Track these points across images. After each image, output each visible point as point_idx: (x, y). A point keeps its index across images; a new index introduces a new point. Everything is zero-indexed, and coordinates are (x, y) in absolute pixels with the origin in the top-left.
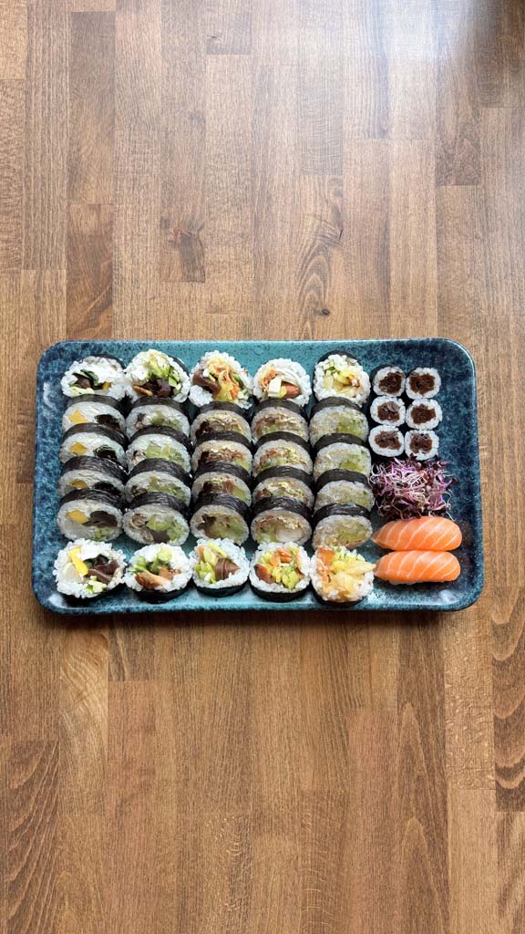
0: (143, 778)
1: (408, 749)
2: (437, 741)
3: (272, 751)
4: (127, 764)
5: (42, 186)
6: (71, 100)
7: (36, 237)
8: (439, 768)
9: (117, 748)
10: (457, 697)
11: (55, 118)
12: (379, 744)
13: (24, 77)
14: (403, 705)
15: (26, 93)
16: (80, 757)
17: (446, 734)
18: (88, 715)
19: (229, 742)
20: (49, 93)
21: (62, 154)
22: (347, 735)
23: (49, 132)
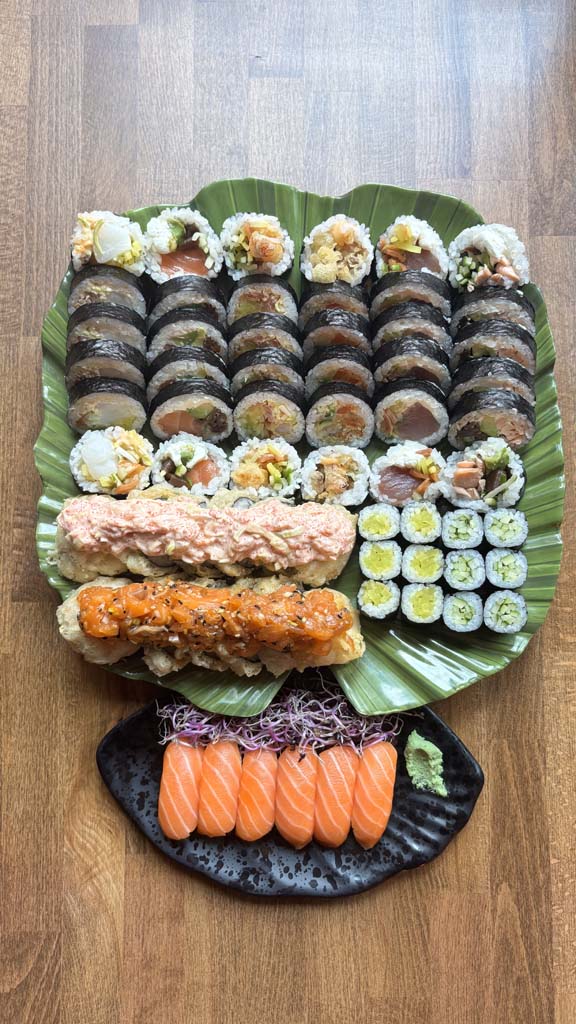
0: (168, 981)
1: (505, 943)
2: (543, 934)
3: (332, 946)
4: (148, 963)
5: (47, 234)
6: (83, 131)
7: (39, 297)
8: (544, 967)
9: (136, 941)
10: (567, 876)
11: (64, 152)
12: (469, 937)
13: (26, 103)
14: (497, 886)
15: (29, 122)
16: (88, 954)
17: (553, 923)
18: (99, 898)
19: (277, 933)
20: (57, 123)
21: (72, 195)
22: (428, 924)
23: (56, 171)
